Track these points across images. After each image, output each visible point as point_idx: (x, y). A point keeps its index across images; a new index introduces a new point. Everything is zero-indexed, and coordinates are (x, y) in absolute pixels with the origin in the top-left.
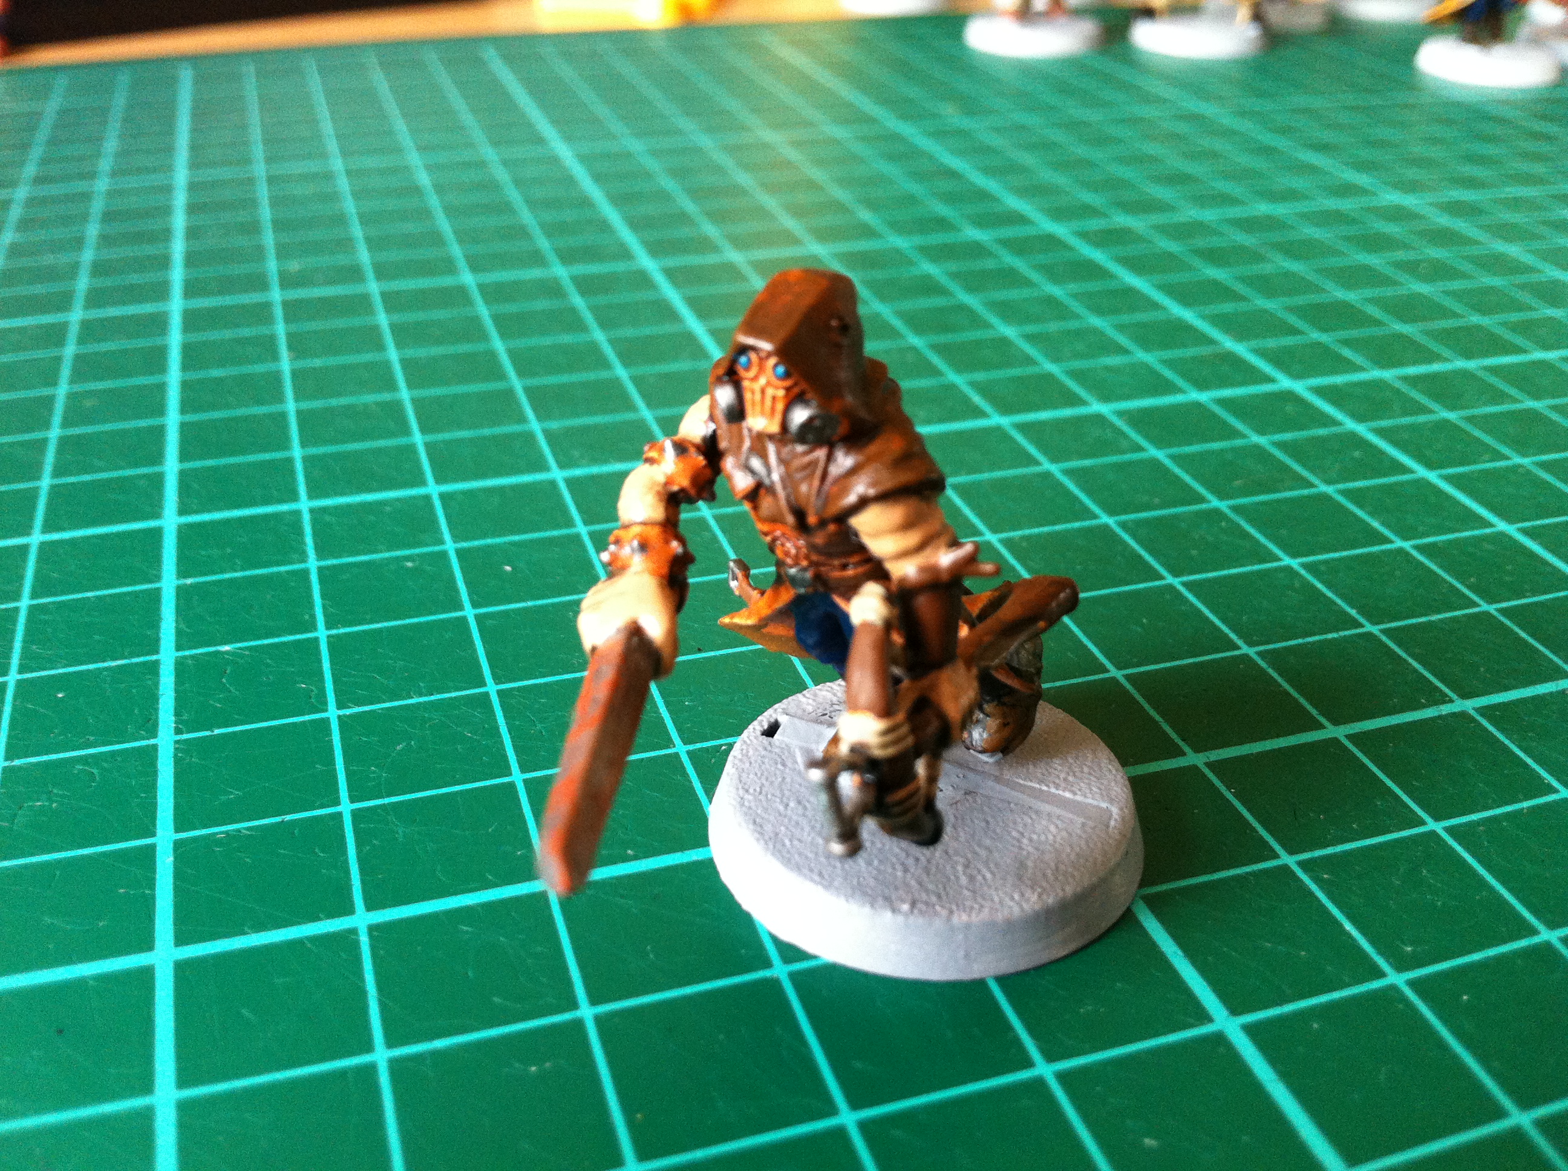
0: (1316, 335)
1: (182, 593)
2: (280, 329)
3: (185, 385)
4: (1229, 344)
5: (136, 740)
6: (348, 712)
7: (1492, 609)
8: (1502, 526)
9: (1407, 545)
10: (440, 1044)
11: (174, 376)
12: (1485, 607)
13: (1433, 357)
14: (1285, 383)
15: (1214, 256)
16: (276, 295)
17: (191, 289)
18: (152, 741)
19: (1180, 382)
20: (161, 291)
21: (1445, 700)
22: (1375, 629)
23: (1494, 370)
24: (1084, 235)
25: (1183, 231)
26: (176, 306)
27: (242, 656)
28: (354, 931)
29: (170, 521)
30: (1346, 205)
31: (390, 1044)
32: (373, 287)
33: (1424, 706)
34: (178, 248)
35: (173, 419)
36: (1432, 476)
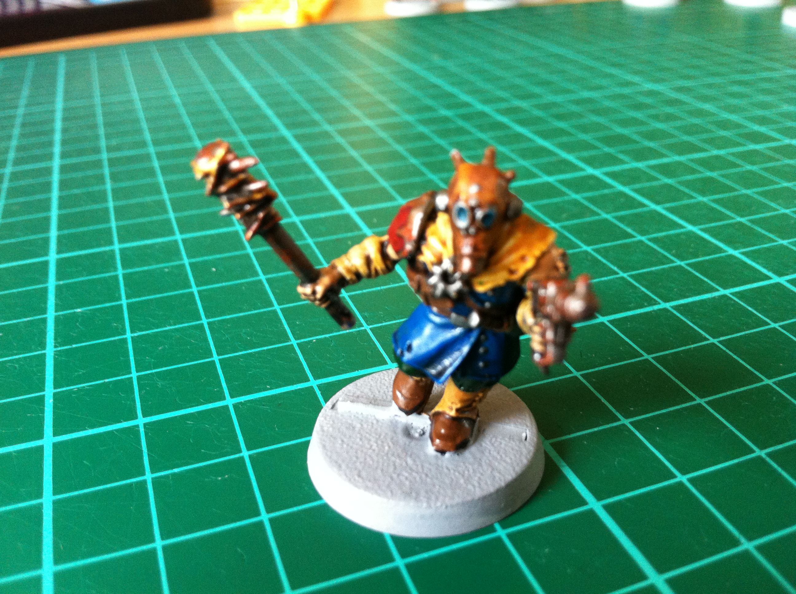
0: (607, 149)
1: (58, 289)
2: (106, 171)
3: (61, 198)
4: (564, 155)
5: (36, 351)
6: (136, 335)
7: (683, 264)
8: (690, 227)
9: (643, 238)
10: (176, 470)
11: (55, 194)
12: (679, 263)
13: (662, 156)
14: (590, 171)
15: (560, 117)
16: (105, 156)
17: (63, 155)
18: (43, 352)
19: (540, 173)
20: (50, 157)
21: (656, 303)
22: (625, 275)
23: (692, 160)
24: (498, 111)
25: (546, 107)
26: (56, 163)
27: (86, 314)
28: (137, 426)
29: (53, 257)
30: (626, 91)
31: (152, 472)
32: (152, 150)
33: (646, 306)
34: (58, 137)
35: (54, 213)
36: (659, 208)
